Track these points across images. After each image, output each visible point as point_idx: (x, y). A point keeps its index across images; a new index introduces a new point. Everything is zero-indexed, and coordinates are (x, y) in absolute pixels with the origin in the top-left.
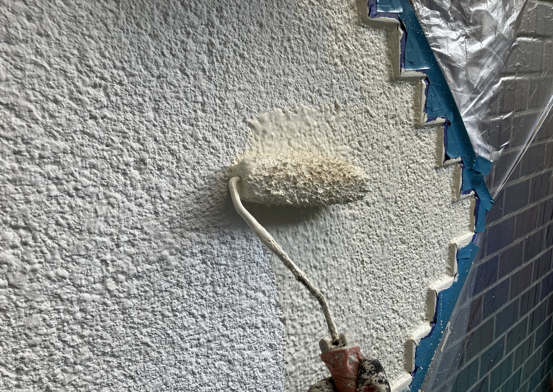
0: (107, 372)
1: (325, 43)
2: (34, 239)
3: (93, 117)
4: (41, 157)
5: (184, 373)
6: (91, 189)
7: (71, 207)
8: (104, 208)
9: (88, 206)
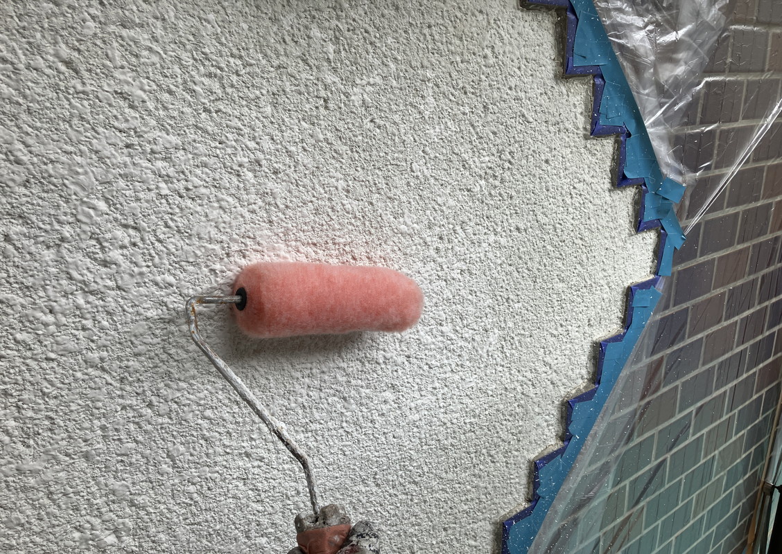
0: (211, 393)
1: (474, 29)
2: (142, 239)
3: (206, 110)
4: (153, 152)
5: (293, 405)
6: (203, 190)
7: (181, 209)
8: (215, 212)
9: (199, 209)
